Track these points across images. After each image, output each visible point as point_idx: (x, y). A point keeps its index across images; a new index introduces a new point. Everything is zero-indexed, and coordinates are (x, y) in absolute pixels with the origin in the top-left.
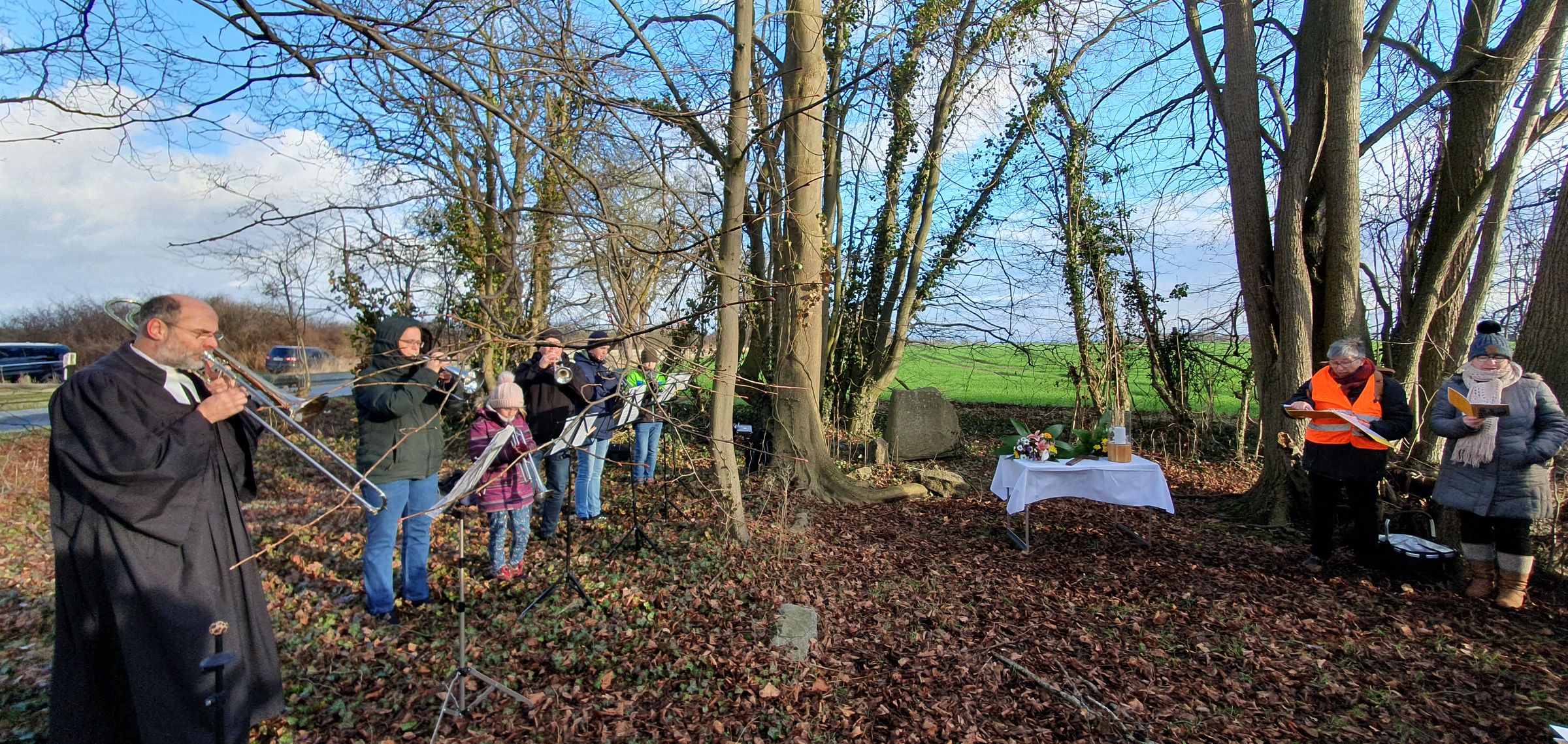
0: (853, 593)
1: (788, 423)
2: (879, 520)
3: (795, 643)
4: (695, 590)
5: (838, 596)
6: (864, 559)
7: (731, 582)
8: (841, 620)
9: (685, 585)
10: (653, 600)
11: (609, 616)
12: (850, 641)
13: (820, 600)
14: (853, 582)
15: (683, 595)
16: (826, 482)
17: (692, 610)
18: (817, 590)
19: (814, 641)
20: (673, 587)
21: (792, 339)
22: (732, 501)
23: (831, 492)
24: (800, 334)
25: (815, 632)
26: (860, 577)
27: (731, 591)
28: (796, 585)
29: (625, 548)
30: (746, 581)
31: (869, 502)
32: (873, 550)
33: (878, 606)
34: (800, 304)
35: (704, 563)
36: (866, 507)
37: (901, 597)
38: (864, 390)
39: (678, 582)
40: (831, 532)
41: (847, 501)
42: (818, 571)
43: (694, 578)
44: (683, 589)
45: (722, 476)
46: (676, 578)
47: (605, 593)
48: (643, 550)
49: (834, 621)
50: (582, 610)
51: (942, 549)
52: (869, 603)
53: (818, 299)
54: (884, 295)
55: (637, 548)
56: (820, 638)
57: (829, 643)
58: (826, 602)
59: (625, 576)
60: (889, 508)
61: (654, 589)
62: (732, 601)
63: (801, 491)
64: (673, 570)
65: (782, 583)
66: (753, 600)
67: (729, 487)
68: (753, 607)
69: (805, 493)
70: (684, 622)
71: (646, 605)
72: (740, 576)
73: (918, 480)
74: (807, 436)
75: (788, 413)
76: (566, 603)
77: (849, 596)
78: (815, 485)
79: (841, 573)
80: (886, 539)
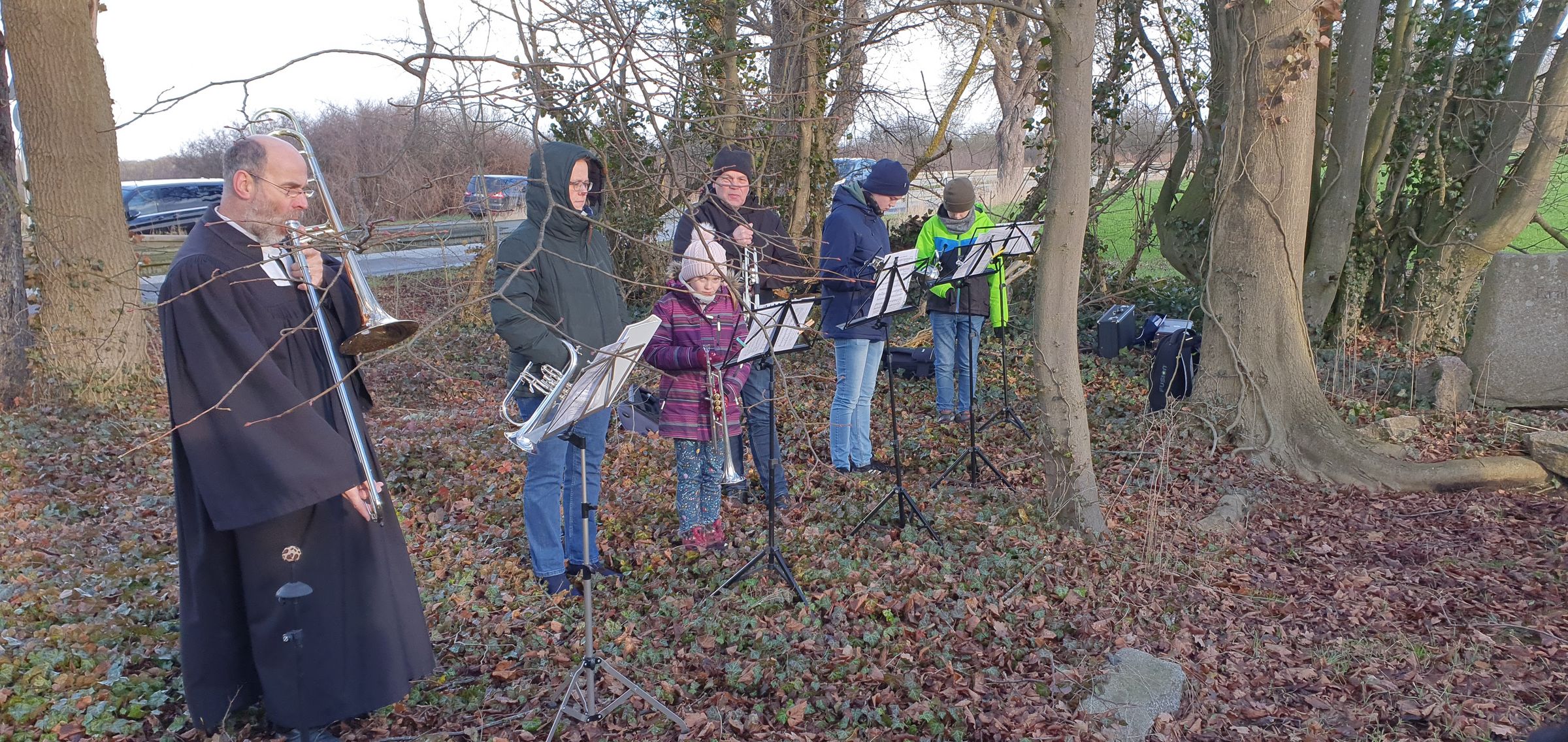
0: (1283, 651)
2: (1409, 523)
4: (974, 602)
5: (1250, 652)
6: (1339, 594)
7: (1041, 598)
8: (1238, 693)
10: (898, 606)
13: (1211, 654)
14: (1295, 633)
16: (1305, 441)
17: (961, 633)
18: (1213, 636)
19: (1165, 717)
21: (1245, 150)
22: (1071, 460)
23: (1315, 460)
25: (1175, 704)
26: (1313, 626)
27: (1038, 614)
28: (1169, 621)
30: (1072, 600)
31: (1397, 488)
32: (1366, 579)
33: (1324, 679)
34: (1266, 77)
36: (1388, 495)
37: (1383, 669)
39: (950, 587)
40: (1289, 537)
41: (1348, 480)
42: (1226, 603)
45: (1054, 416)
46: (948, 579)
47: (829, 587)
48: (908, 527)
49: (1223, 692)
50: (788, 606)
51: (1528, 596)
52: (1307, 672)
53: (1307, 65)
55: (901, 523)
56: (1180, 716)
57: (1196, 727)
58: (1222, 660)
60: (1439, 503)
62: (1038, 631)
63: (1245, 455)
65: (1143, 613)
66: (1074, 635)
67: (1067, 433)
68: (1070, 644)
69: (1254, 459)
70: (940, 648)
71: (887, 613)
72: (1061, 591)
73: (1525, 450)
74: (1269, 347)
75: (1230, 299)
77: (1274, 655)
78: (1279, 444)
79: (1278, 614)
80: (1405, 562)
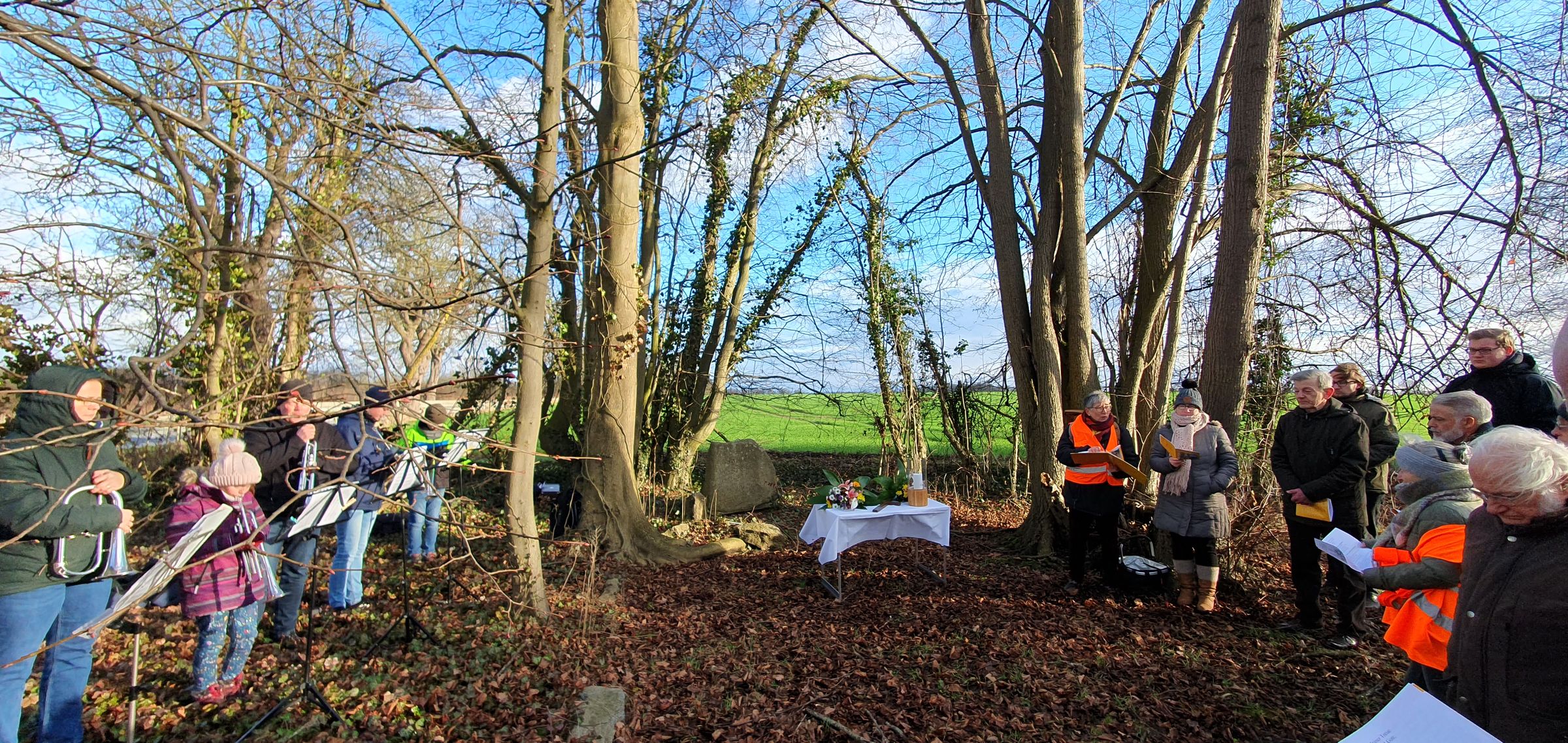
0: (665, 664)
1: (599, 481)
2: (696, 579)
3: (598, 731)
4: (480, 683)
5: (649, 669)
6: (680, 624)
7: (525, 668)
8: (652, 697)
9: (467, 679)
10: (423, 702)
11: (361, 731)
12: (662, 719)
13: (629, 676)
14: (667, 652)
15: (463, 692)
16: (640, 543)
17: (474, 708)
18: (626, 665)
19: (620, 725)
20: (451, 683)
21: (604, 392)
22: (530, 574)
23: (645, 552)
24: (613, 387)
25: (622, 715)
26: (674, 645)
27: (525, 679)
28: (602, 662)
29: (391, 642)
30: (544, 665)
31: (686, 561)
32: (689, 613)
33: (692, 675)
34: (614, 355)
35: (492, 648)
36: (683, 566)
37: (716, 662)
38: (682, 444)
39: (458, 676)
40: (644, 597)
41: (663, 561)
42: (628, 643)
43: (479, 670)
44: (465, 684)
45: (518, 546)
46: (456, 672)
47: (359, 702)
48: (415, 641)
49: (644, 698)
50: (323, 728)
51: (759, 605)
52: (683, 673)
53: (633, 350)
54: (703, 346)
55: (407, 640)
56: (628, 721)
57: (638, 726)
58: (636, 678)
59: (388, 677)
60: (706, 565)
61: (426, 688)
62: (526, 691)
63: (611, 555)
64: (453, 662)
65: (586, 661)
66: (550, 687)
67: (528, 557)
68: (550, 695)
69: (617, 557)
70: (463, 725)
71: (414, 710)
72: (536, 660)
73: (735, 533)
74: (620, 494)
75: (598, 470)
76: (300, 722)
77: (662, 668)
78: (628, 547)
79: (655, 643)
80: (703, 599)
